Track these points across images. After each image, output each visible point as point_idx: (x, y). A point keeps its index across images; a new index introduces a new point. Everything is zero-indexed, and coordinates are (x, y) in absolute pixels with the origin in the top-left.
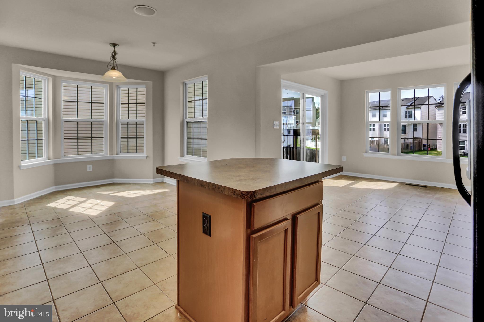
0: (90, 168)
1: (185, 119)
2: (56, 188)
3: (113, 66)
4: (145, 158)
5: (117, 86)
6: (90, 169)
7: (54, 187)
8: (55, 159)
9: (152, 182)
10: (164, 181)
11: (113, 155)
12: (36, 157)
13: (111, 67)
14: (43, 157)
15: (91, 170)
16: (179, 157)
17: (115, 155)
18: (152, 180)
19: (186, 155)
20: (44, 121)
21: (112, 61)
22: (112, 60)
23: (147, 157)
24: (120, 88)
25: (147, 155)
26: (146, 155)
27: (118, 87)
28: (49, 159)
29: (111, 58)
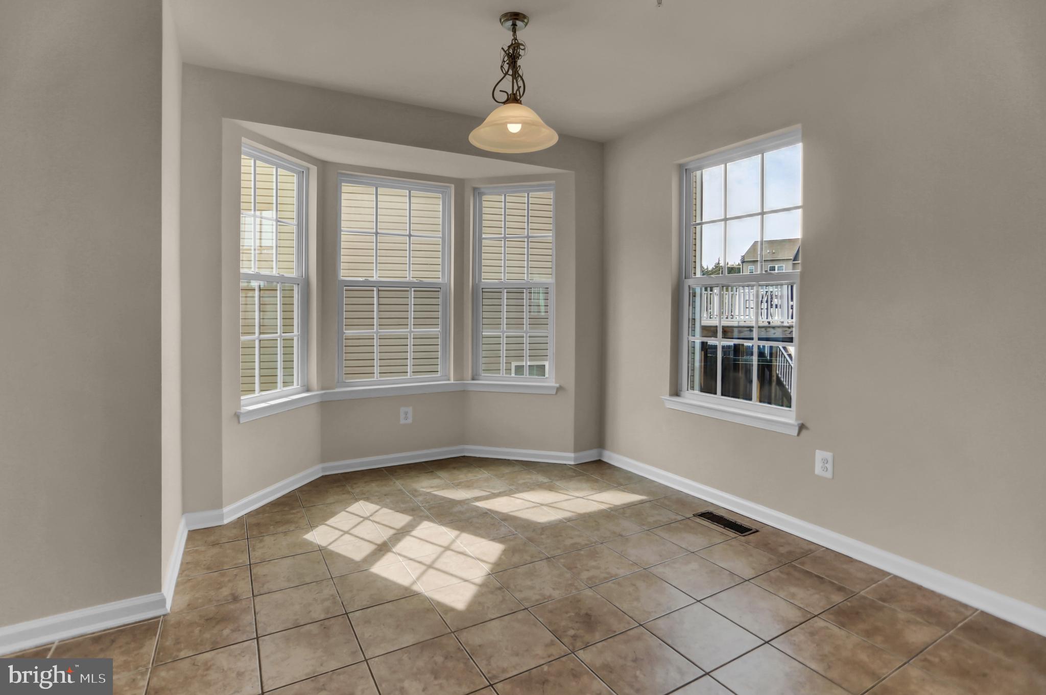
0: (406, 413)
1: (685, 278)
2: (324, 469)
3: (510, 92)
4: (554, 392)
5: (475, 189)
6: (406, 418)
7: (321, 466)
8: (323, 389)
9: (572, 463)
10: (605, 460)
11: (463, 380)
12: (280, 384)
13: (504, 97)
14: (295, 386)
15: (410, 421)
16: (668, 397)
17: (468, 380)
18: (572, 455)
19: (688, 390)
20: (298, 284)
21: (507, 76)
22: (506, 74)
23: (560, 389)
24: (481, 194)
25: (557, 385)
26: (556, 383)
27: (477, 193)
28: (308, 390)
29: (502, 67)
